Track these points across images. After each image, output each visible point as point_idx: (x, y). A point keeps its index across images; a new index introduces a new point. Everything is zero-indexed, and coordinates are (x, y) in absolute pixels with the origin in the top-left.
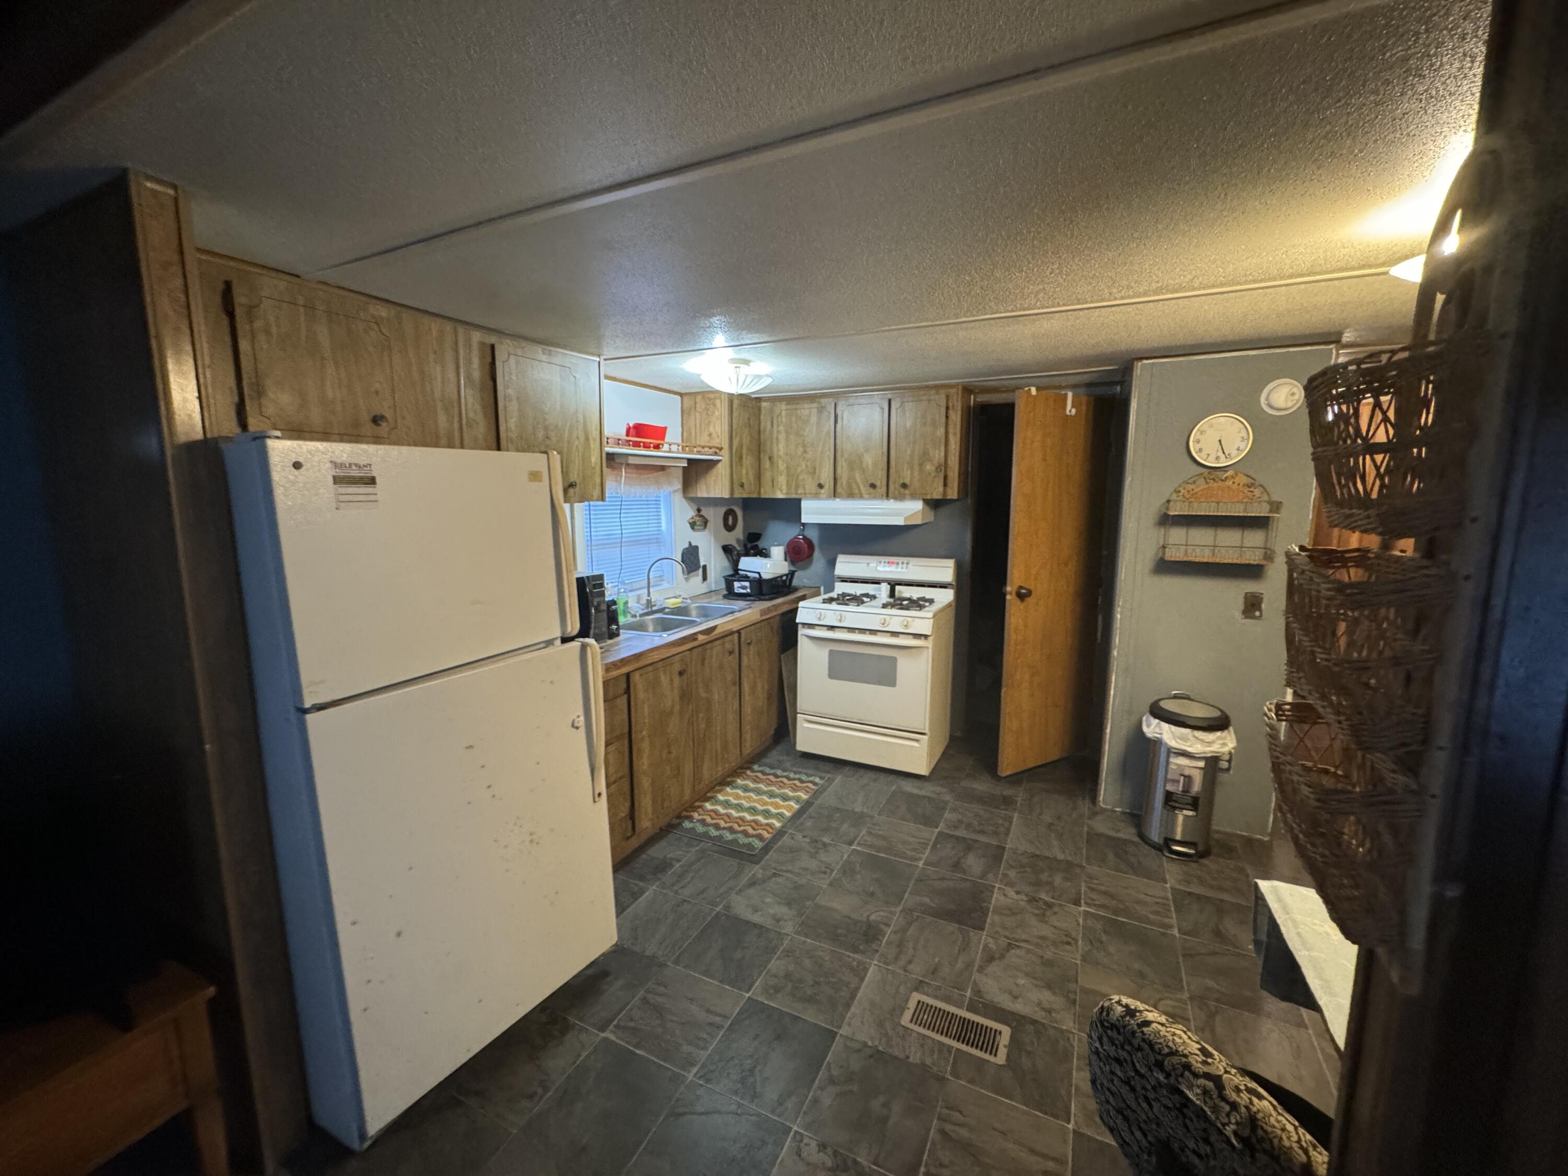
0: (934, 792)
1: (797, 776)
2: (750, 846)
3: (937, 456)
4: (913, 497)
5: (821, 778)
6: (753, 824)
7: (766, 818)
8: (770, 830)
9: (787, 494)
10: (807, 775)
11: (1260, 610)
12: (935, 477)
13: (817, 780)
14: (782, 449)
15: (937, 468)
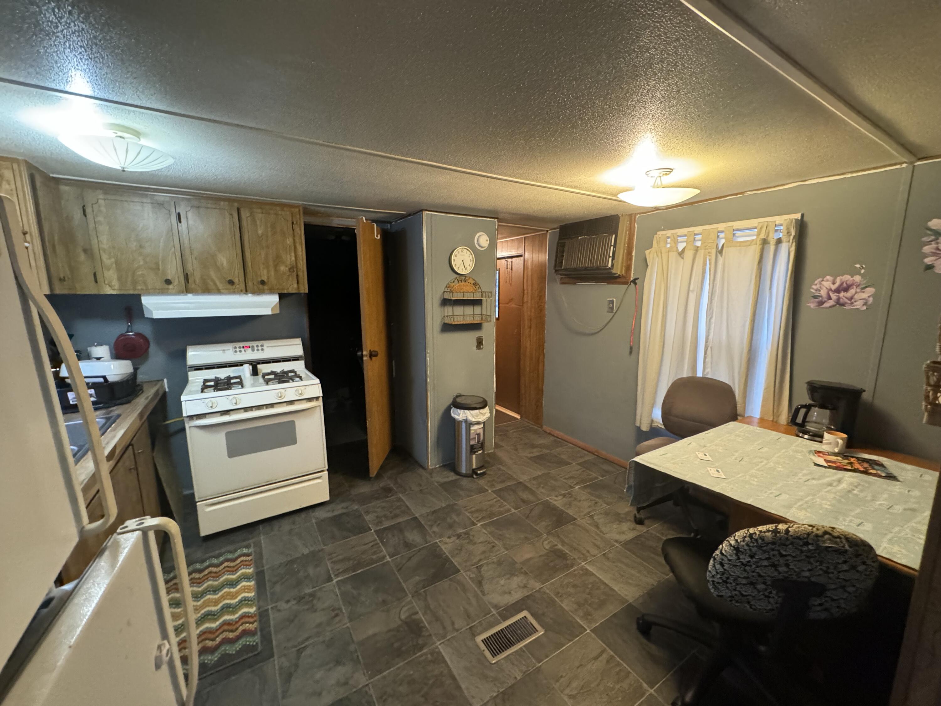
0: (342, 508)
1: (221, 559)
2: (247, 648)
3: (289, 259)
4: (271, 291)
5: (248, 547)
6: (226, 627)
7: (233, 613)
8: (251, 620)
9: (120, 289)
10: (230, 552)
11: (482, 345)
12: (289, 276)
13: (245, 551)
14: (105, 241)
15: (290, 269)
